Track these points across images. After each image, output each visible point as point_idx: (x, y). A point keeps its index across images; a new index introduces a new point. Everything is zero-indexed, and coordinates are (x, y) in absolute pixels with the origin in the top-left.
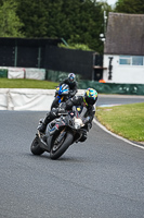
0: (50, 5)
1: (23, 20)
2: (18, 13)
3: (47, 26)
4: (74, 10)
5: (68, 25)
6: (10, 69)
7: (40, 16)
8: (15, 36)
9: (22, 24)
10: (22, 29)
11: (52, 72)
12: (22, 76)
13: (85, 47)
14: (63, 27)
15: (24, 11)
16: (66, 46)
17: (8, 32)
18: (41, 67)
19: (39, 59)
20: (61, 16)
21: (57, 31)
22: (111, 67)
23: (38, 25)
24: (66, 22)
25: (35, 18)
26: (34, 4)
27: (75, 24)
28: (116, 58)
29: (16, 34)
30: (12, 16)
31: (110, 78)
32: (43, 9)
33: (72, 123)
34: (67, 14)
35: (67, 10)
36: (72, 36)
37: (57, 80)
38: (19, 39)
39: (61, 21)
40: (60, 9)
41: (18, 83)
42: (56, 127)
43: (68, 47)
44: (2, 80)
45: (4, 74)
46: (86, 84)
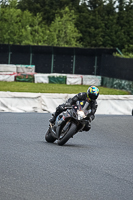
0: (106, 17)
1: (81, 32)
2: (76, 25)
3: (103, 37)
4: (128, 22)
5: (123, 36)
6: (68, 76)
7: (96, 28)
8: (74, 46)
9: (80, 35)
10: (80, 40)
11: (107, 79)
12: (79, 83)
14: (118, 37)
15: (82, 22)
16: (120, 55)
17: (67, 42)
18: (97, 74)
19: (95, 67)
20: (116, 27)
21: (113, 41)
23: (95, 36)
24: (121, 33)
25: (92, 29)
26: (91, 17)
27: (129, 35)
29: (74, 44)
30: (71, 27)
32: (99, 21)
33: (75, 115)
34: (122, 25)
35: (122, 22)
36: (126, 47)
37: (112, 87)
38: (77, 49)
39: (116, 32)
40: (115, 21)
41: (76, 88)
42: (63, 119)
43: (123, 56)
44: (61, 86)
45: (63, 81)
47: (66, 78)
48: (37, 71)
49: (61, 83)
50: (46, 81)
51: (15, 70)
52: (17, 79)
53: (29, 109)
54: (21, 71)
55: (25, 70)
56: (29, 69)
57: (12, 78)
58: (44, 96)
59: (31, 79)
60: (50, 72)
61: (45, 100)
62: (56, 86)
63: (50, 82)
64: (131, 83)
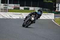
13: (51, 1)
19: (38, 5)
22: (58, 7)
43: (46, 1)
44: (28, 11)
45: (28, 9)
46: (51, 11)
47: (29, 8)
48: (20, 6)
49: (28, 10)
50: (23, 9)
51: (14, 6)
55: (17, 6)
57: (13, 8)
58: (23, 13)
59: (19, 8)
60: (24, 6)
61: (23, 15)
62: (26, 11)
63: (24, 9)
64: (49, 9)
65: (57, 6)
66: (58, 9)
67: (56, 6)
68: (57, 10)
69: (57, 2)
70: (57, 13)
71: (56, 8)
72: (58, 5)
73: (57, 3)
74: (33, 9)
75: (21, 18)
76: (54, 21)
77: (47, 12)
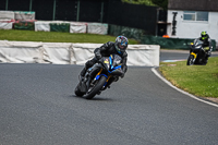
6: (72, 23)
11: (115, 27)
13: (148, 2)
16: (129, 1)
18: (104, 22)
19: (102, 13)
22: (175, 23)
28: (180, 14)
31: (174, 33)
41: (81, 37)
43: (132, 2)
44: (64, 35)
45: (66, 29)
46: (150, 38)
47: (68, 27)
48: (37, 18)
49: (63, 31)
50: (47, 29)
51: (13, 17)
52: (15, 27)
53: (30, 59)
54: (19, 17)
55: (24, 17)
56: (28, 16)
57: (10, 26)
58: (46, 45)
59: (31, 27)
60: (51, 20)
61: (48, 49)
62: (58, 35)
63: (52, 30)
64: (141, 31)
65: (170, 19)
66: (174, 28)
67: (165, 18)
68: (169, 35)
69: (169, 6)
70: (169, 43)
71: (165, 26)
72: (175, 14)
73: (171, 9)
74: (84, 31)
75: (40, 62)
76: (161, 73)
77: (133, 40)
